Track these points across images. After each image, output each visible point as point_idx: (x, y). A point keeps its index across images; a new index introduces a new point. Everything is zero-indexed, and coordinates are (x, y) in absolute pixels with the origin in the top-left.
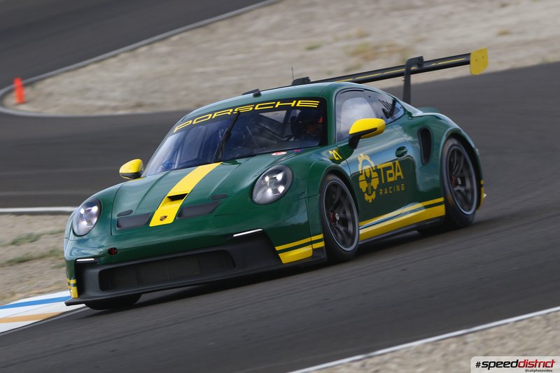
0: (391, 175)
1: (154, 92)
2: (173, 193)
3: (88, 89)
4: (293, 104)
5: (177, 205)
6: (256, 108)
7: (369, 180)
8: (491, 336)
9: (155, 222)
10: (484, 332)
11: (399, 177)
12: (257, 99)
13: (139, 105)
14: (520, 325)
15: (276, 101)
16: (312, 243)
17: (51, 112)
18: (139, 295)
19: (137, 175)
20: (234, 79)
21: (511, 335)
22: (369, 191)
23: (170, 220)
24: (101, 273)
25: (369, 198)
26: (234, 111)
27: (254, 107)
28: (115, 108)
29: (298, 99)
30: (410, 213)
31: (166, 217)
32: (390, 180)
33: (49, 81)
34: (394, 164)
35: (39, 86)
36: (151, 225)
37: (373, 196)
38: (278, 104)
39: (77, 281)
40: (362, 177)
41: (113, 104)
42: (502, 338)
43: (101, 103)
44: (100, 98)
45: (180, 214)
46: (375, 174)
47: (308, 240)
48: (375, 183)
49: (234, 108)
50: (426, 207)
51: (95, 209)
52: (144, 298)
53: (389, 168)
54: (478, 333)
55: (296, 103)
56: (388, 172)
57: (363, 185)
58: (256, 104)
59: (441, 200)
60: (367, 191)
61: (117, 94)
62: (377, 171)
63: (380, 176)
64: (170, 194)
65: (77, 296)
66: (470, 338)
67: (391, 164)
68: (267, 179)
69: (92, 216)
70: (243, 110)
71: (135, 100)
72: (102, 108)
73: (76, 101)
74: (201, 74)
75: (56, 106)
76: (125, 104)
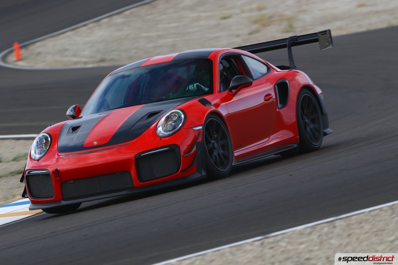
1: (114, 51)
3: (66, 50)
8: (353, 222)
10: (348, 219)
13: (103, 60)
14: (373, 213)
17: (40, 66)
20: (169, 41)
21: (367, 221)
28: (86, 63)
33: (38, 44)
35: (31, 48)
41: (84, 60)
42: (360, 223)
43: (75, 59)
44: (74, 56)
54: (344, 220)
61: (87, 53)
66: (338, 223)
71: (100, 57)
72: (76, 63)
73: (58, 58)
74: (146, 37)
75: (44, 62)
76: (92, 59)
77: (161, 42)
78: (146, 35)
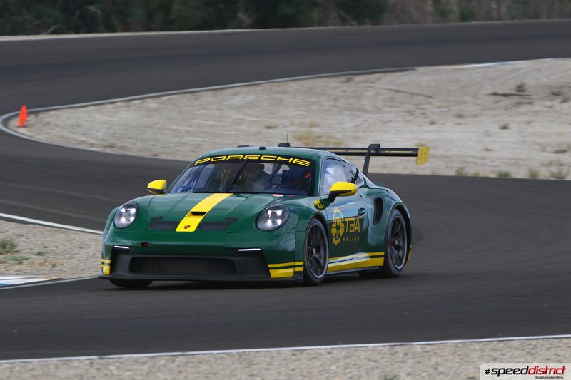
0: (352, 228)
1: (130, 138)
2: (195, 209)
3: (79, 126)
4: (290, 161)
5: (199, 219)
6: (262, 158)
7: (338, 228)
9: (180, 228)
11: (357, 230)
12: (262, 152)
15: (278, 156)
16: (294, 266)
17: (41, 137)
18: (150, 281)
19: (161, 192)
22: (337, 236)
23: (192, 229)
24: (132, 260)
25: (336, 242)
26: (244, 157)
27: (260, 157)
29: (294, 158)
30: (359, 259)
31: (189, 226)
32: (351, 231)
33: (51, 113)
34: (356, 220)
35: (41, 115)
36: (177, 230)
37: (339, 240)
38: (279, 158)
39: (111, 262)
40: (334, 225)
41: (92, 141)
43: (83, 139)
44: (84, 134)
45: (200, 226)
46: (342, 225)
47: (292, 264)
48: (341, 231)
49: (244, 155)
50: (371, 257)
51: (133, 211)
52: (154, 284)
53: (352, 222)
55: (293, 160)
56: (351, 225)
57: (334, 231)
58: (261, 155)
59: (382, 254)
60: (335, 236)
61: (99, 134)
62: (345, 222)
63: (345, 227)
64: (192, 210)
65: (108, 273)
67: (353, 219)
68: (269, 212)
69: (130, 215)
70: (251, 157)
71: (112, 141)
72: (82, 142)
73: (65, 133)
74: (175, 130)
75: (48, 134)
76: (102, 143)
77: (187, 139)
78: (175, 127)
